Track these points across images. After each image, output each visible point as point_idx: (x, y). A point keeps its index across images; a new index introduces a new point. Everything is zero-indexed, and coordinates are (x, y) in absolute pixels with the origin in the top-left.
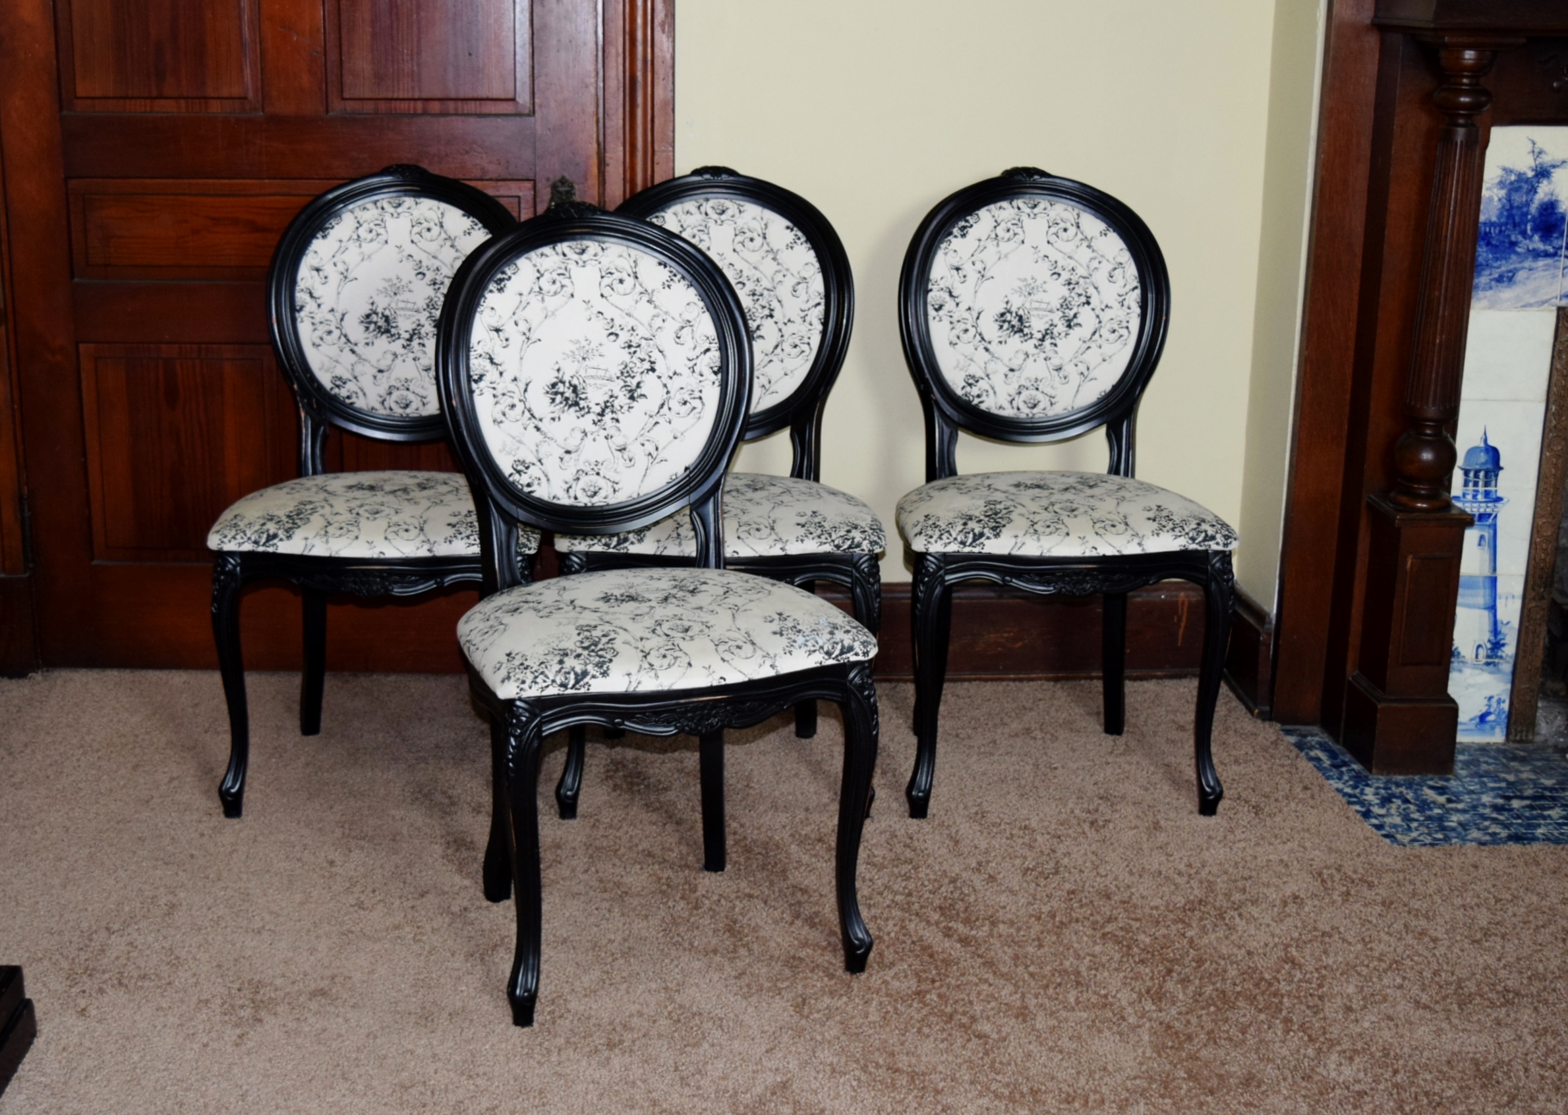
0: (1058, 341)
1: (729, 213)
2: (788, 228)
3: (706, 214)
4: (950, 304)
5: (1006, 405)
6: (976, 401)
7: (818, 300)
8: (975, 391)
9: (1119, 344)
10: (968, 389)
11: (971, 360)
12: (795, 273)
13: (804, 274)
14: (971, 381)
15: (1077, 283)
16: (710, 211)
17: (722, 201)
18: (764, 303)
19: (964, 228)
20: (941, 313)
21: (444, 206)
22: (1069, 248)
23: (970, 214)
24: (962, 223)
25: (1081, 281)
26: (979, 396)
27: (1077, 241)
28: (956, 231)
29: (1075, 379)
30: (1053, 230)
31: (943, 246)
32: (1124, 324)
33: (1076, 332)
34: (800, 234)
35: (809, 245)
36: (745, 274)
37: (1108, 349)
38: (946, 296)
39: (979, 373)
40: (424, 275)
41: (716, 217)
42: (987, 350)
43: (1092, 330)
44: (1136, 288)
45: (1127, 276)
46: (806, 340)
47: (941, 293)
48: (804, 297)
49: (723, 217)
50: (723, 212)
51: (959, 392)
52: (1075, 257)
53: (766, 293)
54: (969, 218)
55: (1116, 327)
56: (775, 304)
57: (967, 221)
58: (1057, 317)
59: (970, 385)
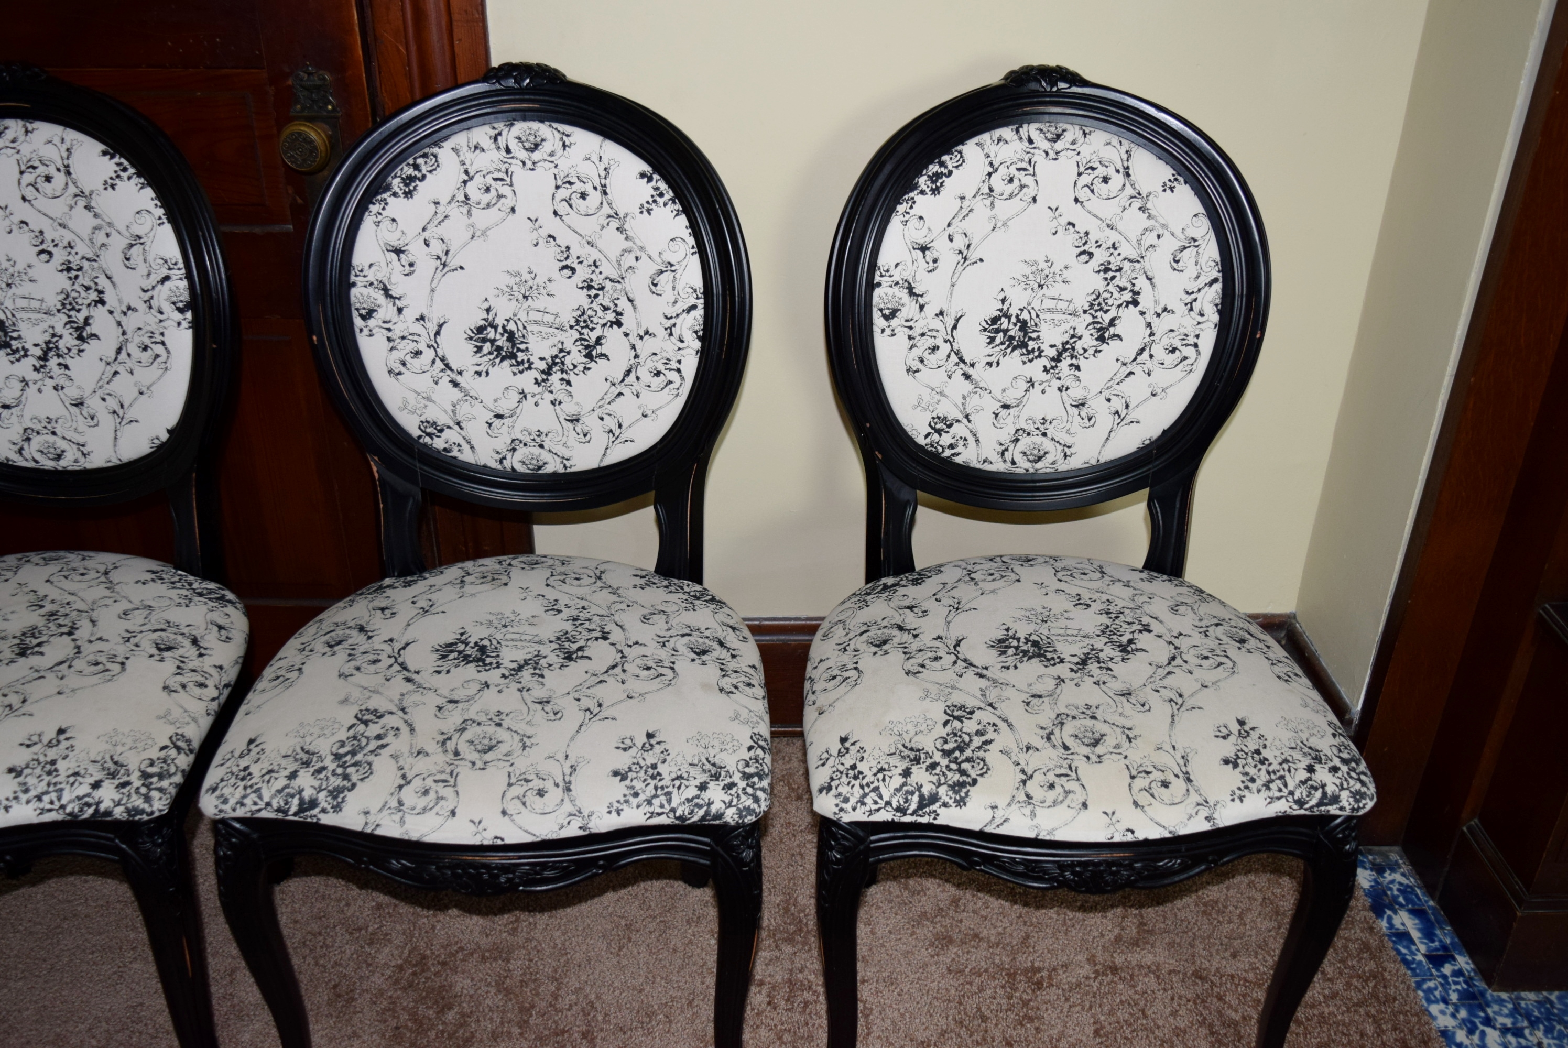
0: (1082, 362)
1: (546, 147)
2: (643, 175)
3: (508, 151)
4: (909, 308)
5: (994, 457)
6: (947, 453)
7: (692, 301)
8: (946, 440)
9: (1179, 372)
10: (936, 437)
11: (942, 394)
12: (655, 256)
13: (669, 257)
14: (941, 424)
15: (1120, 270)
16: (513, 144)
17: (535, 125)
18: (606, 303)
19: (938, 175)
20: (894, 322)
21: (72, 135)
22: (1109, 210)
23: (948, 152)
24: (934, 168)
25: (1127, 266)
26: (951, 446)
27: (1123, 199)
28: (923, 181)
29: (1105, 421)
30: (1086, 179)
31: (901, 208)
32: (1191, 340)
33: (1112, 349)
34: (663, 186)
35: (678, 206)
36: (574, 252)
37: (1161, 377)
38: (904, 294)
39: (953, 413)
40: (50, 254)
41: (523, 155)
42: (967, 376)
43: (1139, 347)
44: (1215, 281)
45: (1202, 261)
46: (674, 365)
47: (896, 289)
48: (669, 296)
49: (536, 156)
50: (537, 146)
51: (921, 441)
52: (1120, 226)
53: (608, 285)
54: (945, 158)
55: (1177, 343)
56: (623, 304)
57: (942, 164)
58: (1082, 323)
59: (939, 432)
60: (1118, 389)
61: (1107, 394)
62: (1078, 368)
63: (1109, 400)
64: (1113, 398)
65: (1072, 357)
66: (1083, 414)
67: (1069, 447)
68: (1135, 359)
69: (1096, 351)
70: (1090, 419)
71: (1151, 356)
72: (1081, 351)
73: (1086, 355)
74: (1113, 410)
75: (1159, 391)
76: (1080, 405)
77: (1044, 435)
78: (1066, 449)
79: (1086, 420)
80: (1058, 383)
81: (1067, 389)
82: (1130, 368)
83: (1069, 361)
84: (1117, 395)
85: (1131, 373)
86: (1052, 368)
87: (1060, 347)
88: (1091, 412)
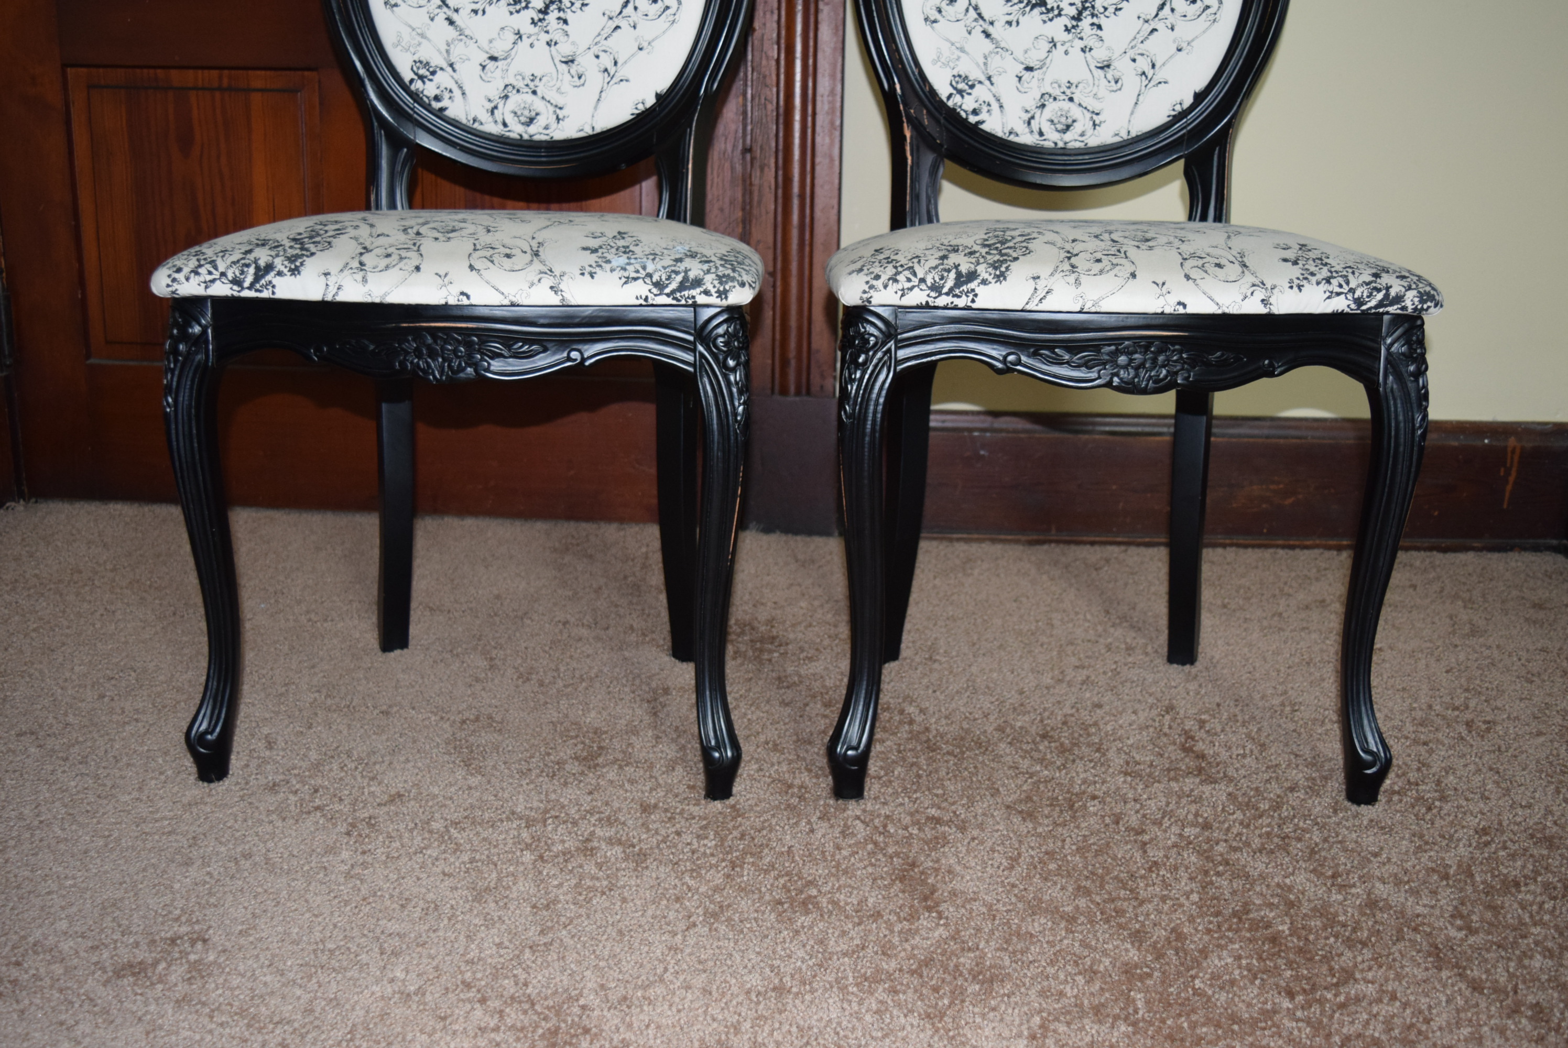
60: (1142, 48)
61: (1131, 53)
62: (1099, 27)
63: (1134, 60)
64: (1138, 58)
65: (1093, 15)
66: (1109, 76)
67: (1097, 114)
68: (1157, 15)
69: (1117, 9)
70: (1116, 82)
71: (1173, 10)
72: (1102, 10)
73: (1107, 13)
74: (1140, 72)
75: (1184, 45)
76: (1105, 67)
77: (1071, 99)
78: (1095, 117)
79: (1113, 83)
80: (1081, 44)
81: (1091, 49)
82: (1153, 25)
83: (1089, 20)
84: (1142, 55)
85: (1154, 30)
86: (1073, 27)
87: (1080, 5)
88: (1117, 75)
